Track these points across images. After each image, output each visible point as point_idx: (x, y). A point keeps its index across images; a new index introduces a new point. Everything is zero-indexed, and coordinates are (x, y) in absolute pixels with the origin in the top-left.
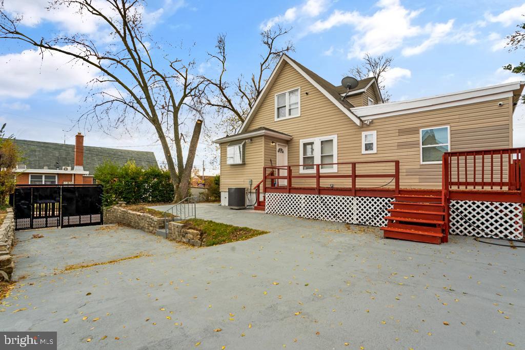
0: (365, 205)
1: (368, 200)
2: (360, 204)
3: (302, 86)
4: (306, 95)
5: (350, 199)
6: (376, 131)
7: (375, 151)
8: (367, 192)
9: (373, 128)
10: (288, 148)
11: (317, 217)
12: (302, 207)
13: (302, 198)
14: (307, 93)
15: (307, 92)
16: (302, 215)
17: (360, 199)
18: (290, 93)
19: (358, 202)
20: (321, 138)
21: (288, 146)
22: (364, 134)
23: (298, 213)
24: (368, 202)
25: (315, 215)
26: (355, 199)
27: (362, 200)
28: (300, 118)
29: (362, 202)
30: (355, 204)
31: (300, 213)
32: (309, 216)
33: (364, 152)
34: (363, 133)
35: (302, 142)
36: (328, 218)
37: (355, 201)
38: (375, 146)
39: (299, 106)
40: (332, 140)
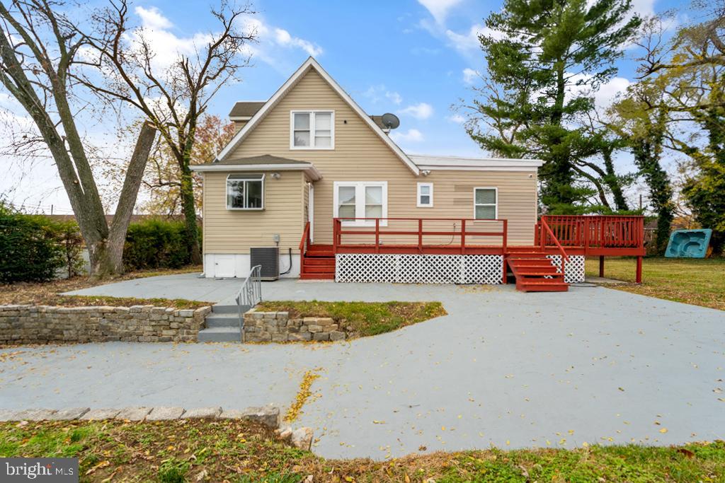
0: (474, 263)
1: (476, 258)
2: (468, 263)
3: (337, 109)
4: (343, 122)
5: (458, 258)
6: (432, 184)
7: (431, 205)
8: (476, 250)
9: (430, 179)
10: (314, 191)
11: (418, 281)
12: (397, 270)
13: (397, 259)
14: (345, 122)
15: (346, 119)
16: (397, 280)
17: (468, 258)
18: (317, 114)
19: (466, 260)
20: (365, 182)
21: (314, 188)
22: (419, 185)
23: (392, 278)
24: (476, 260)
25: (416, 278)
26: (463, 257)
27: (471, 258)
28: (334, 152)
29: (471, 260)
30: (463, 262)
31: (394, 278)
32: (408, 281)
33: (419, 204)
34: (418, 183)
35: (337, 185)
36: (432, 281)
37: (463, 260)
38: (431, 200)
39: (333, 134)
40: (381, 187)
